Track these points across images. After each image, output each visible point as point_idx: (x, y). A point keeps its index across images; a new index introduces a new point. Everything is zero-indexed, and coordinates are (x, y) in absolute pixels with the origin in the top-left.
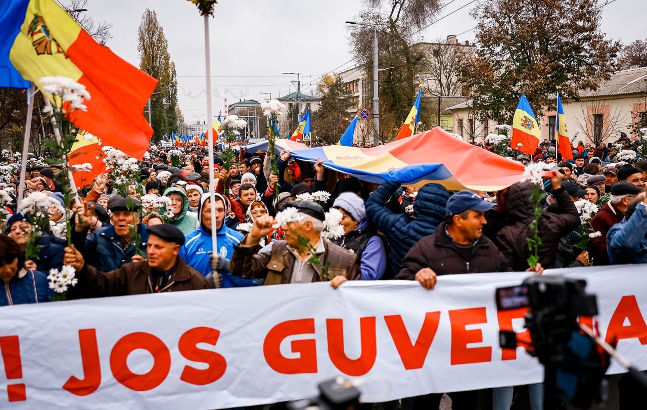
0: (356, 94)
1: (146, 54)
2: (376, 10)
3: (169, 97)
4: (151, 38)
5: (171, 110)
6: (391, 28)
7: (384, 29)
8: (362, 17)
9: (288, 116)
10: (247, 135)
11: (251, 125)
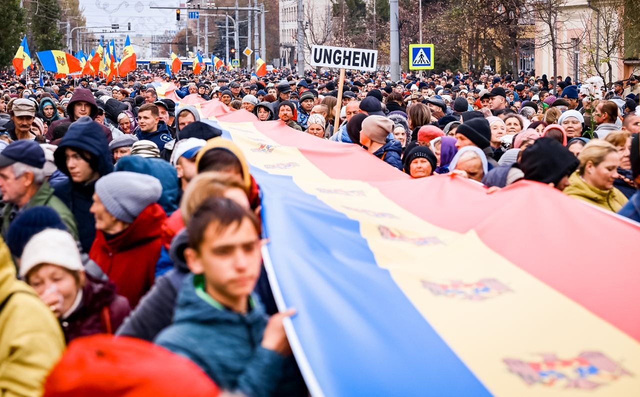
9: (334, 10)
10: (232, 56)
11: (243, 30)
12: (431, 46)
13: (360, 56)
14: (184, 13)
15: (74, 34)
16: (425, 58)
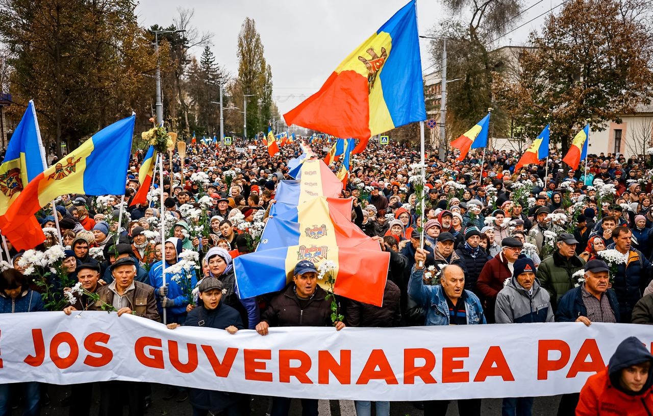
0: (439, 97)
1: (244, 59)
2: (456, 18)
3: (265, 98)
4: (249, 45)
5: (266, 110)
6: (471, 35)
7: (463, 37)
8: (441, 25)
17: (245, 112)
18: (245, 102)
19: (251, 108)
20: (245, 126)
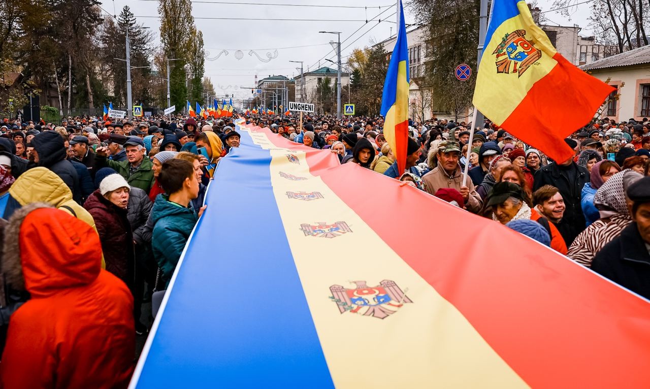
1: (167, 17)
9: (317, 91)
10: (275, 109)
11: (279, 98)
12: (354, 105)
13: (308, 106)
14: (255, 91)
15: (210, 98)
16: (351, 110)
17: (168, 80)
18: (168, 66)
19: (176, 75)
20: (168, 96)
